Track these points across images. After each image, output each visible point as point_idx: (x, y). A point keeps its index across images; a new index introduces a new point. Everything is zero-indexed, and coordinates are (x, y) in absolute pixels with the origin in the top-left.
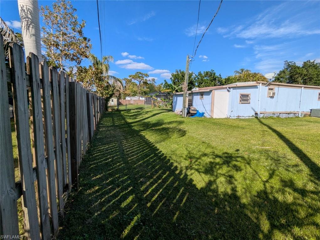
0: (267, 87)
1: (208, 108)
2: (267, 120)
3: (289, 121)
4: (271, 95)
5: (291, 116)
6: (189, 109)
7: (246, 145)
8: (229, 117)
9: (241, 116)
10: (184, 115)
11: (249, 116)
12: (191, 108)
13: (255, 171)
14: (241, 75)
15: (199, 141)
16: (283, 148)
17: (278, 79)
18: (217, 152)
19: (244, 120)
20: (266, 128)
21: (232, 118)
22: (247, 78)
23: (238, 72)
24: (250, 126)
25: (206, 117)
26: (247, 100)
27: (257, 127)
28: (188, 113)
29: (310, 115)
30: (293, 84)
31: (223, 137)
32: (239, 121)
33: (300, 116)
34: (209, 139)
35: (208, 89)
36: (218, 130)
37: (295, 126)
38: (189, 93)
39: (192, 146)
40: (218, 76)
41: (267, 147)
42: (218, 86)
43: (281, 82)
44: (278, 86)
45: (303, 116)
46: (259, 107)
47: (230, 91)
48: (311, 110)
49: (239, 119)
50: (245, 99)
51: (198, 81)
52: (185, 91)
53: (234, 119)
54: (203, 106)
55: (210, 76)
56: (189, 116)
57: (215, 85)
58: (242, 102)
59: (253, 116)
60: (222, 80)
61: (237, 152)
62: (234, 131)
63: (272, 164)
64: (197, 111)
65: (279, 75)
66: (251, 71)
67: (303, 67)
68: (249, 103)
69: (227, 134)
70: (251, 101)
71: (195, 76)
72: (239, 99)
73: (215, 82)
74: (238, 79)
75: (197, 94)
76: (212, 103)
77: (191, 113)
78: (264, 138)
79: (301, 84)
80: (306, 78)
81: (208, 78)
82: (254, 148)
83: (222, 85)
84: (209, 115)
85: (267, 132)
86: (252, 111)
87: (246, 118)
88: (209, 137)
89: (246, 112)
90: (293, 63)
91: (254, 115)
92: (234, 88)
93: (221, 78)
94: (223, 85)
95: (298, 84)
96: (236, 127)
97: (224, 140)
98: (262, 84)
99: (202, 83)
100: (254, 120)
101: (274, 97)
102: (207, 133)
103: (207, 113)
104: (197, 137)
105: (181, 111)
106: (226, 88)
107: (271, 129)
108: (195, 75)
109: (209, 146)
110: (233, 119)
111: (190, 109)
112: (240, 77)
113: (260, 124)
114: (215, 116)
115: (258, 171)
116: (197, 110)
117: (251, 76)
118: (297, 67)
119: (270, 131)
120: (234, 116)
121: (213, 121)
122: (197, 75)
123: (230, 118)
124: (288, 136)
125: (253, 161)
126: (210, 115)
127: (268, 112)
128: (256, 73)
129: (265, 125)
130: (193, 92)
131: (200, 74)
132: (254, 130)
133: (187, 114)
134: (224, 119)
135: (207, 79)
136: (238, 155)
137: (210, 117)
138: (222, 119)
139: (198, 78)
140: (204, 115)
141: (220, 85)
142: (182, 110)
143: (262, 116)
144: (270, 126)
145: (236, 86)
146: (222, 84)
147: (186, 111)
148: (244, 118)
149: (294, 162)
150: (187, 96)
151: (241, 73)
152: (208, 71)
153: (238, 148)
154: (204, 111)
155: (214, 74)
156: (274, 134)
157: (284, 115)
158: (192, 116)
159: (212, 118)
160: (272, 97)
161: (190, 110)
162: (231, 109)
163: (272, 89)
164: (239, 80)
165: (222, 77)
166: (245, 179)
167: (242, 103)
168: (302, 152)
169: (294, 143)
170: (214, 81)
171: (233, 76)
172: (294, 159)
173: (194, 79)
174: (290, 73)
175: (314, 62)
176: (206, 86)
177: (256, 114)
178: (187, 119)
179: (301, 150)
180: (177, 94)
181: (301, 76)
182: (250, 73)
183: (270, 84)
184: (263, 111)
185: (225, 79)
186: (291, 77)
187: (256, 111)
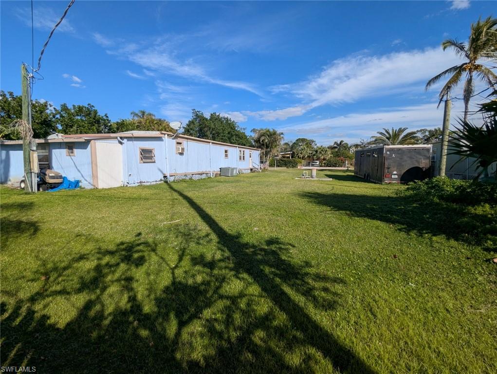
0: (175, 140)
1: (86, 171)
2: (179, 184)
3: (202, 184)
4: (180, 152)
5: (204, 176)
6: (42, 175)
7: (150, 224)
8: (126, 184)
9: (144, 182)
10: (32, 188)
11: (156, 181)
12: (47, 173)
13: (162, 258)
14: (142, 120)
15: (67, 234)
16: (193, 218)
17: (188, 131)
18: (104, 247)
19: (150, 187)
20: (176, 195)
21: (131, 185)
22: (151, 126)
23: (137, 115)
24: (156, 194)
25: (84, 188)
26: (151, 158)
27: (166, 195)
28: (43, 184)
29: (220, 175)
30: (203, 139)
31: (116, 219)
32: (141, 190)
33: (212, 177)
34: (89, 228)
35: (81, 138)
36: (108, 209)
37: (207, 188)
38: (38, 143)
39: (50, 249)
40: (102, 117)
41: (177, 221)
42: (105, 133)
43: (191, 135)
44: (186, 140)
45: (214, 176)
46: (168, 166)
47: (124, 143)
48: (220, 169)
49: (141, 186)
50: (147, 155)
51: (62, 122)
52: (28, 138)
53: (135, 187)
54: (76, 167)
55: (86, 115)
56: (44, 190)
57: (99, 132)
58: (144, 160)
59: (161, 180)
60: (111, 125)
61: (137, 238)
62: (134, 205)
63: (182, 242)
64: (64, 178)
65: (188, 125)
66: (154, 115)
67: (210, 120)
68: (154, 162)
69: (121, 212)
70: (156, 159)
71: (53, 110)
72: (138, 156)
73: (99, 127)
74: (138, 125)
75: (60, 145)
76: (94, 164)
77: (49, 183)
78: (173, 209)
79: (210, 140)
80: (214, 132)
81: (84, 119)
82: (161, 225)
83: (112, 132)
84: (89, 183)
85: (177, 201)
86: (160, 173)
87: (152, 183)
88: (89, 223)
89: (151, 175)
90: (201, 113)
91: (163, 179)
92: (130, 139)
93: (109, 121)
94: (114, 133)
95: (208, 139)
96: (136, 199)
97: (117, 222)
98: (168, 135)
99: (71, 127)
100: (162, 186)
101: (183, 153)
102: (85, 218)
103: (86, 180)
104: (63, 227)
105: (23, 181)
106: (117, 138)
107: (182, 196)
108: (54, 108)
109: (89, 239)
110: (133, 187)
111: (45, 175)
112: (140, 122)
113: (169, 190)
114: (101, 185)
115: (165, 257)
116: (63, 176)
117: (156, 123)
118: (205, 118)
119: (181, 198)
120: (134, 182)
121: (97, 194)
122: (59, 108)
123: (129, 185)
124: (198, 201)
125: (159, 245)
126: (92, 183)
127: (179, 174)
128: (162, 119)
129: (175, 191)
130: (50, 141)
131: (65, 108)
132: (162, 199)
133: (39, 186)
134: (118, 188)
135: (83, 121)
136: (140, 242)
137: (92, 187)
138: (114, 189)
139: (61, 116)
140: (80, 184)
141: (109, 133)
142: (24, 179)
143: (172, 179)
144: (182, 191)
145: (132, 136)
146: (111, 130)
147: (35, 180)
148: (148, 184)
149: (203, 233)
150: (35, 148)
151: (142, 116)
152: (81, 105)
153: (138, 232)
154: (78, 178)
155: (96, 112)
156: (184, 202)
157: (197, 176)
158: (52, 188)
159: (97, 188)
160: (181, 154)
161: (47, 177)
162: (128, 172)
163: (180, 143)
164: (139, 128)
165: (109, 119)
166: (148, 274)
167: (144, 162)
168: (212, 218)
169: (204, 209)
170: (96, 125)
171: (129, 120)
172: (204, 228)
173: (51, 117)
174: (200, 125)
175: (219, 115)
176: (81, 133)
177: (165, 177)
178: (38, 197)
179: (210, 216)
180: (6, 143)
181: (209, 130)
182: (154, 118)
183: (177, 137)
184: (173, 172)
185: (117, 123)
186: (201, 130)
187: (164, 173)
